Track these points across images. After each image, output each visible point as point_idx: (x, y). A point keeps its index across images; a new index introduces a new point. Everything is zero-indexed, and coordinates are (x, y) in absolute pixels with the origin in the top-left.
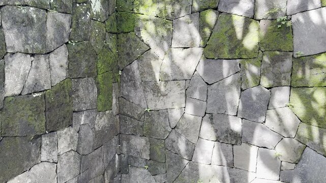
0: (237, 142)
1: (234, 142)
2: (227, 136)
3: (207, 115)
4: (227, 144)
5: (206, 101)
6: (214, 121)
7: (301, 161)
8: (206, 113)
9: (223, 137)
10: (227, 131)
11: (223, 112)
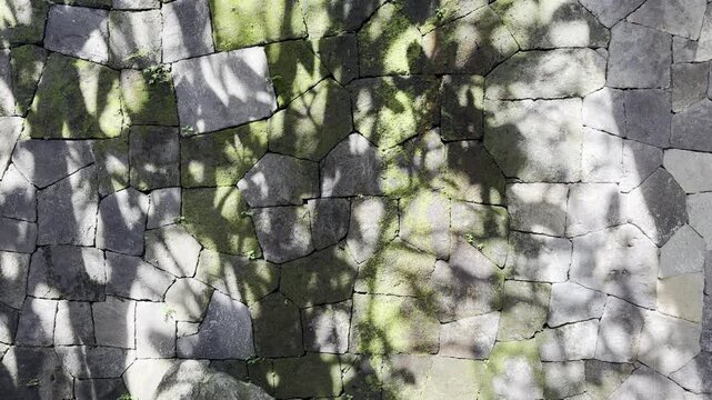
0: (97, 296)
1: (91, 298)
2: (79, 287)
3: (39, 249)
4: (80, 301)
5: (36, 222)
6: (53, 259)
7: (208, 317)
8: (37, 247)
9: (72, 289)
10: (78, 278)
11: (70, 240)
